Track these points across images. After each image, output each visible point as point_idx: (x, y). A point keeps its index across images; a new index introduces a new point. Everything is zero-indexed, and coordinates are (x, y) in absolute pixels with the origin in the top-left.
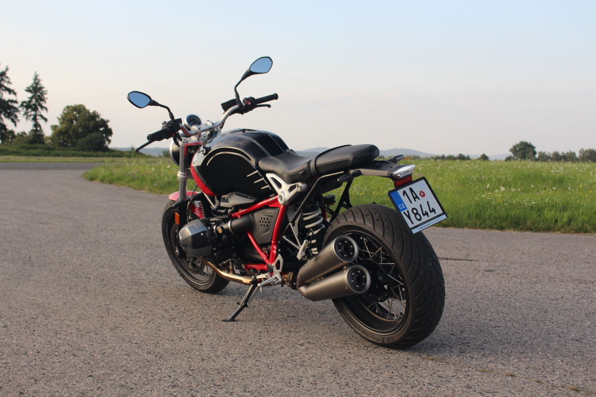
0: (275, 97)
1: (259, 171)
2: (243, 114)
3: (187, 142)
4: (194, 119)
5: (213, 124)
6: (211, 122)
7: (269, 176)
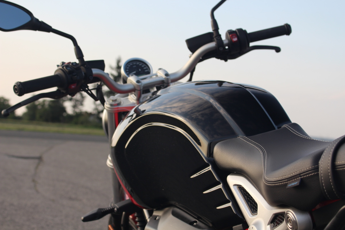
0: (285, 30)
1: (213, 168)
2: (226, 60)
3: (119, 104)
4: (138, 67)
5: (167, 75)
6: (165, 71)
7: (232, 180)
